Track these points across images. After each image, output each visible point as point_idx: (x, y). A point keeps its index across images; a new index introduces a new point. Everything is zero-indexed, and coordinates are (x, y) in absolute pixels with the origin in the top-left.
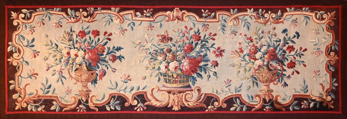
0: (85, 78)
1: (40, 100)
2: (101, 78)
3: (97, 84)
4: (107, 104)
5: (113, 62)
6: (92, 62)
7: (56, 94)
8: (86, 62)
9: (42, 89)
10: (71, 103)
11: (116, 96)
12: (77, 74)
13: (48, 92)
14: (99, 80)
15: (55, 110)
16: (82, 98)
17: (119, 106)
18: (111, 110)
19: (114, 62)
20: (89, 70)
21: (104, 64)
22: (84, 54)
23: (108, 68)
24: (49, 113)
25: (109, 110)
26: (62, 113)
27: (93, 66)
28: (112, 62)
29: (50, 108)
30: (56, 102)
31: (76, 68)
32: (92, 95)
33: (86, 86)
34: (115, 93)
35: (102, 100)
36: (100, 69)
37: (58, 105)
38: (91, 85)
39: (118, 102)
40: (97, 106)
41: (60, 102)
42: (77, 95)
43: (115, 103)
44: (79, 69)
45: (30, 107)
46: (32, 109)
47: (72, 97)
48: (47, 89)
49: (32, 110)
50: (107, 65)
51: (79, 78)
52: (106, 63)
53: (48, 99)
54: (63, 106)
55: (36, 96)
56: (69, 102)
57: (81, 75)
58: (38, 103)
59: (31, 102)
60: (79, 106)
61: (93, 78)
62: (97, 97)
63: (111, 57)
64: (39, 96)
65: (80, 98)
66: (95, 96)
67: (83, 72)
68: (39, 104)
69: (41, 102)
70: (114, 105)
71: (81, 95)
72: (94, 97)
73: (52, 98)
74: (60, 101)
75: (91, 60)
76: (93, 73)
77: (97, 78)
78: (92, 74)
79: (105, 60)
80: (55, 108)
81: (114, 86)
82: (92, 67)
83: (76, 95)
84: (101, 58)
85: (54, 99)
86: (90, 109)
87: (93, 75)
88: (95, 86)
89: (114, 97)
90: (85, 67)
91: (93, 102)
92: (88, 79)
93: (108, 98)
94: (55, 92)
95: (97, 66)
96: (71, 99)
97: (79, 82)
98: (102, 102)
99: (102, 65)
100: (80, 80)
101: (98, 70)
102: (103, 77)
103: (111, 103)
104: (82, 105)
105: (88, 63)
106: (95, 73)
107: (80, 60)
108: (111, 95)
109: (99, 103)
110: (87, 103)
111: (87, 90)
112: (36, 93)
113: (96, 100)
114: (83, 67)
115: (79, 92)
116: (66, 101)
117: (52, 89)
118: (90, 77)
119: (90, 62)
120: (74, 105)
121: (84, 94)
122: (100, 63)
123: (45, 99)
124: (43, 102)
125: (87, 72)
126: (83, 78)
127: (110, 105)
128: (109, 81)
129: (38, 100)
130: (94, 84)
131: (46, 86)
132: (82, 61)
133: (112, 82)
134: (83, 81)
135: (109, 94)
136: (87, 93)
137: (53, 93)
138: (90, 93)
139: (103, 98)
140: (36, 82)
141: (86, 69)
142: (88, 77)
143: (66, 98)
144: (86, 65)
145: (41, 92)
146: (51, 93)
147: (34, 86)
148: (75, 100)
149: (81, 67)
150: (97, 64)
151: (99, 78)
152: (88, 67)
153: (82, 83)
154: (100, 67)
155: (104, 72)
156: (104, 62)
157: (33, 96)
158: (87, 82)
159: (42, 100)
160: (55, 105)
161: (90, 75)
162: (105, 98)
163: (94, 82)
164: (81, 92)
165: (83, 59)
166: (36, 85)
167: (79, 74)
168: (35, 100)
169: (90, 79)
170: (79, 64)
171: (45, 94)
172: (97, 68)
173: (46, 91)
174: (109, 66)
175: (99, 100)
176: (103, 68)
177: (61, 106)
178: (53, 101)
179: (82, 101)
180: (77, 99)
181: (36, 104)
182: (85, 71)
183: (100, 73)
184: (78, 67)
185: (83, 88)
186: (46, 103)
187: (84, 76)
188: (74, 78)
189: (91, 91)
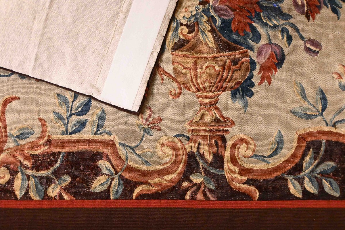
0: (210, 74)
1: (56, 156)
2: (266, 77)
3: (254, 97)
4: (289, 173)
5: (308, 16)
6: (232, 15)
7: (109, 134)
8: (212, 17)
9: (58, 115)
10: (160, 167)
11: (324, 142)
12: (182, 61)
13: (80, 127)
14: (260, 84)
15: (107, 191)
16: (202, 146)
17: (332, 181)
18: (305, 192)
19: (311, 19)
20: (222, 47)
21: (275, 26)
23: (290, 40)
24: (88, 204)
25: (299, 195)
26: (131, 206)
27: (237, 33)
28: (304, 16)
29: (90, 184)
30: (109, 160)
31: (175, 40)
32: (235, 138)
33: (213, 104)
34: (319, 132)
35: (272, 156)
36: (262, 42)
37: (117, 173)
38: (230, 102)
39: (330, 164)
40: (254, 177)
41: (122, 162)
42: (181, 138)
43: (320, 169)
44: (187, 41)
45: (22, 184)
46: (27, 193)
47: (163, 145)
48: (79, 114)
49: (26, 196)
50: (288, 27)
51: (189, 76)
52: (282, 21)
53: (81, 153)
54: (132, 178)
55: (42, 143)
56: (155, 164)
57: (195, 63)
58: (48, 168)
59: (26, 162)
60: (191, 178)
61: (238, 77)
62: (252, 145)
64: (49, 143)
65: (191, 147)
66: (247, 142)
67: (201, 55)
68: (50, 170)
69: (58, 164)
70: (316, 178)
71: (198, 137)
72: (243, 147)
73: (93, 149)
74: (123, 158)
75: (229, 10)
76: (239, 60)
77: (251, 76)
78: (235, 62)
79: (279, 8)
80: (105, 187)
81: (315, 105)
82: (235, 37)
83: (177, 136)
85: (100, 150)
86: (231, 189)
87: (238, 66)
88: (246, 106)
89: (315, 146)
90: (209, 35)
91: (240, 163)
92: (218, 78)
93: (295, 150)
94: (104, 126)
95: (251, 33)
96: (162, 151)
97: (190, 92)
98: (272, 164)
99: (269, 29)
100: (191, 84)
101: (256, 46)
102: (275, 74)
103: (306, 169)
104: (201, 173)
105: (220, 21)
106: (244, 57)
107: (191, 10)
108: (304, 140)
109: (264, 170)
110: (219, 169)
111: (219, 121)
112: (40, 133)
113: (251, 157)
114: (202, 35)
115: (189, 127)
116: (143, 159)
117: (95, 116)
118: (225, 71)
119: (226, 16)
120: (170, 174)
121: (206, 134)
122: (263, 22)
123: (70, 153)
124: (65, 164)
125: (216, 54)
126: (202, 74)
127: (301, 175)
128: (295, 89)
129: (48, 158)
130: (243, 97)
131: (73, 104)
132: (199, 11)
133: (305, 90)
134: (204, 88)
135: (297, 134)
136: (216, 131)
137: (97, 131)
138: (227, 131)
139: (276, 149)
140: (40, 92)
141: (213, 42)
142: (221, 73)
143: (144, 148)
144: (211, 26)
145: (58, 128)
146: (92, 130)
147: (32, 104)
148: (176, 154)
149: (193, 34)
150: (253, 24)
151: (260, 75)
152: (219, 37)
153: (198, 93)
154: (261, 36)
155: (276, 56)
156: (275, 19)
157: (30, 143)
158: (217, 89)
159: (59, 156)
160: (107, 175)
161: (226, 67)
162: (284, 149)
163: (242, 93)
164: (197, 128)
165: (201, 6)
166: (41, 103)
167: (189, 63)
168: (36, 155)
169: (227, 80)
170: (187, 23)
171: (70, 134)
172: (250, 41)
173: (74, 125)
174: (295, 31)
175: (260, 156)
176: (274, 39)
177: (127, 177)
178: (98, 160)
179: (199, 161)
180: (181, 150)
181: (40, 172)
182: (208, 51)
183: (264, 59)
184: (184, 35)
185: (204, 113)
186: (76, 169)
187: (207, 70)
188: (171, 76)
189: (231, 124)
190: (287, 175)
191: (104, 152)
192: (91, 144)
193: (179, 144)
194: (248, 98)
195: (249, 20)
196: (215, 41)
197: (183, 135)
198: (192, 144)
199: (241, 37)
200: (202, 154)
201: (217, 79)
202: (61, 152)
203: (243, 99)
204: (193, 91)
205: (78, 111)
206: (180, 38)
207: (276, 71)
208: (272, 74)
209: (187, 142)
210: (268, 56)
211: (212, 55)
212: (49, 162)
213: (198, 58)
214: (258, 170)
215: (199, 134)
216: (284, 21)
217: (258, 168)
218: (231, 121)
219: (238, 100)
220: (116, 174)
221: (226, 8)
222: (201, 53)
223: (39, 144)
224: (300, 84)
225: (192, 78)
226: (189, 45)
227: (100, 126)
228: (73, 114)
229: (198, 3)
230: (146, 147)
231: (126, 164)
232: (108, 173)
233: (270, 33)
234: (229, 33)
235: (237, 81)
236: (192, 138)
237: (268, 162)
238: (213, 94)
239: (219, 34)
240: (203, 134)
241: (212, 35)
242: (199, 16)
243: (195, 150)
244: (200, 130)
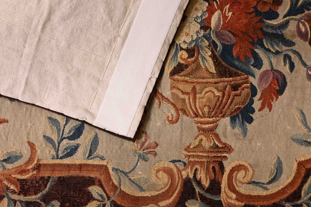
0: (209, 100)
1: (45, 180)
2: (267, 103)
3: (254, 123)
4: (288, 200)
6: (234, 40)
7: (102, 158)
8: (214, 42)
9: (48, 139)
10: (154, 193)
12: (181, 86)
13: (72, 152)
14: (260, 110)
16: (199, 172)
20: (222, 72)
21: (277, 53)
22: (205, 9)
23: (292, 67)
27: (238, 59)
28: (307, 43)
30: (101, 186)
31: (174, 65)
32: (233, 165)
33: (211, 130)
35: (270, 182)
36: (264, 69)
37: (109, 198)
38: (229, 128)
40: (252, 203)
41: (115, 188)
42: (177, 164)
44: (187, 66)
47: (158, 171)
48: (71, 138)
50: (290, 54)
51: (187, 101)
52: (285, 48)
53: (71, 178)
54: (125, 204)
55: (30, 167)
56: (149, 190)
57: (194, 89)
58: (36, 193)
59: (12, 187)
60: (187, 204)
61: (238, 103)
62: (251, 172)
63: (304, 25)
64: (38, 167)
65: (187, 173)
66: (245, 168)
67: (201, 80)
68: (39, 195)
69: (47, 189)
71: (195, 163)
73: (85, 174)
74: (116, 183)
75: (231, 35)
76: (239, 85)
77: (252, 102)
78: (235, 87)
79: (282, 35)
82: (236, 63)
83: (174, 161)
84: (268, 26)
85: (93, 175)
87: (238, 92)
88: (245, 132)
90: (210, 60)
91: (237, 189)
92: (218, 104)
93: (294, 177)
94: (97, 151)
95: (252, 59)
96: (157, 176)
97: (188, 118)
98: (271, 190)
99: (271, 55)
100: (189, 109)
101: (258, 73)
102: (276, 100)
103: (305, 196)
104: (197, 200)
105: (221, 46)
106: (245, 83)
107: (191, 34)
108: (304, 167)
109: (262, 196)
110: (216, 195)
111: (217, 147)
112: (29, 157)
113: (249, 183)
114: (202, 60)
115: (186, 153)
116: (137, 185)
117: (87, 141)
118: (225, 96)
119: (228, 42)
120: (165, 200)
121: (204, 160)
122: (265, 48)
123: (60, 177)
124: (55, 189)
125: (216, 80)
126: (201, 100)
127: (299, 202)
128: (296, 116)
129: (36, 183)
130: (243, 123)
131: (64, 127)
132: (200, 36)
133: (307, 117)
134: (203, 113)
135: (297, 161)
136: (214, 157)
137: (90, 155)
138: (225, 157)
139: (275, 175)
140: (30, 114)
141: (214, 68)
142: (220, 99)
143: (139, 175)
144: (212, 51)
145: (48, 152)
146: (84, 155)
147: (21, 126)
148: (171, 180)
149: (193, 59)
150: (255, 50)
151: (261, 101)
152: (220, 63)
153: (196, 119)
154: (263, 62)
155: (278, 83)
156: (278, 45)
157: (18, 167)
158: (216, 115)
159: (49, 181)
160: (98, 200)
161: (226, 93)
162: (283, 176)
163: (242, 119)
164: (194, 154)
165: (202, 31)
166: (31, 126)
167: (188, 88)
168: (24, 180)
169: (226, 106)
170: (188, 47)
171: (61, 158)
172: (252, 67)
173: (66, 149)
174: (297, 58)
175: (258, 183)
176: (276, 65)
177: (119, 203)
178: (90, 185)
179: (195, 187)
180: (177, 176)
181: (28, 197)
182: (208, 76)
183: (265, 86)
184: (184, 59)
185: (202, 139)
186: (66, 194)
187: (206, 95)
188: (169, 101)
189: (230, 150)
190: (285, 202)
191: (96, 177)
192: (82, 169)
193: (175, 170)
194: (247, 124)
195: (251, 46)
196: (215, 66)
197: (180, 161)
198: (189, 170)
199: (243, 63)
200: (198, 180)
201: (216, 105)
202: (50, 177)
203: (243, 125)
204: (191, 117)
205: (69, 135)
206: (179, 63)
207: (277, 98)
208: (273, 101)
209: (183, 168)
210: (269, 83)
211: (211, 80)
212: (38, 186)
213: (198, 83)
214: (255, 196)
215: (197, 160)
216: (287, 48)
217: (256, 194)
218: (229, 147)
219: (238, 126)
220: (108, 200)
221: (228, 33)
222: (200, 78)
223: (27, 168)
224: (301, 111)
225: (190, 103)
226: (188, 70)
227: (93, 151)
228: (65, 138)
229: (199, 27)
230: (140, 173)
231: (119, 189)
232: (100, 198)
233: (272, 60)
234: (230, 58)
235: (237, 106)
236: (189, 164)
237: (266, 189)
238: (211, 119)
239: (220, 59)
240: (200, 160)
241: (213, 60)
242: (199, 41)
243: (191, 176)
244: (198, 156)
